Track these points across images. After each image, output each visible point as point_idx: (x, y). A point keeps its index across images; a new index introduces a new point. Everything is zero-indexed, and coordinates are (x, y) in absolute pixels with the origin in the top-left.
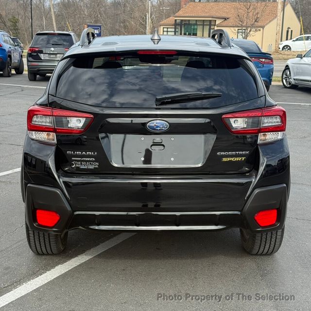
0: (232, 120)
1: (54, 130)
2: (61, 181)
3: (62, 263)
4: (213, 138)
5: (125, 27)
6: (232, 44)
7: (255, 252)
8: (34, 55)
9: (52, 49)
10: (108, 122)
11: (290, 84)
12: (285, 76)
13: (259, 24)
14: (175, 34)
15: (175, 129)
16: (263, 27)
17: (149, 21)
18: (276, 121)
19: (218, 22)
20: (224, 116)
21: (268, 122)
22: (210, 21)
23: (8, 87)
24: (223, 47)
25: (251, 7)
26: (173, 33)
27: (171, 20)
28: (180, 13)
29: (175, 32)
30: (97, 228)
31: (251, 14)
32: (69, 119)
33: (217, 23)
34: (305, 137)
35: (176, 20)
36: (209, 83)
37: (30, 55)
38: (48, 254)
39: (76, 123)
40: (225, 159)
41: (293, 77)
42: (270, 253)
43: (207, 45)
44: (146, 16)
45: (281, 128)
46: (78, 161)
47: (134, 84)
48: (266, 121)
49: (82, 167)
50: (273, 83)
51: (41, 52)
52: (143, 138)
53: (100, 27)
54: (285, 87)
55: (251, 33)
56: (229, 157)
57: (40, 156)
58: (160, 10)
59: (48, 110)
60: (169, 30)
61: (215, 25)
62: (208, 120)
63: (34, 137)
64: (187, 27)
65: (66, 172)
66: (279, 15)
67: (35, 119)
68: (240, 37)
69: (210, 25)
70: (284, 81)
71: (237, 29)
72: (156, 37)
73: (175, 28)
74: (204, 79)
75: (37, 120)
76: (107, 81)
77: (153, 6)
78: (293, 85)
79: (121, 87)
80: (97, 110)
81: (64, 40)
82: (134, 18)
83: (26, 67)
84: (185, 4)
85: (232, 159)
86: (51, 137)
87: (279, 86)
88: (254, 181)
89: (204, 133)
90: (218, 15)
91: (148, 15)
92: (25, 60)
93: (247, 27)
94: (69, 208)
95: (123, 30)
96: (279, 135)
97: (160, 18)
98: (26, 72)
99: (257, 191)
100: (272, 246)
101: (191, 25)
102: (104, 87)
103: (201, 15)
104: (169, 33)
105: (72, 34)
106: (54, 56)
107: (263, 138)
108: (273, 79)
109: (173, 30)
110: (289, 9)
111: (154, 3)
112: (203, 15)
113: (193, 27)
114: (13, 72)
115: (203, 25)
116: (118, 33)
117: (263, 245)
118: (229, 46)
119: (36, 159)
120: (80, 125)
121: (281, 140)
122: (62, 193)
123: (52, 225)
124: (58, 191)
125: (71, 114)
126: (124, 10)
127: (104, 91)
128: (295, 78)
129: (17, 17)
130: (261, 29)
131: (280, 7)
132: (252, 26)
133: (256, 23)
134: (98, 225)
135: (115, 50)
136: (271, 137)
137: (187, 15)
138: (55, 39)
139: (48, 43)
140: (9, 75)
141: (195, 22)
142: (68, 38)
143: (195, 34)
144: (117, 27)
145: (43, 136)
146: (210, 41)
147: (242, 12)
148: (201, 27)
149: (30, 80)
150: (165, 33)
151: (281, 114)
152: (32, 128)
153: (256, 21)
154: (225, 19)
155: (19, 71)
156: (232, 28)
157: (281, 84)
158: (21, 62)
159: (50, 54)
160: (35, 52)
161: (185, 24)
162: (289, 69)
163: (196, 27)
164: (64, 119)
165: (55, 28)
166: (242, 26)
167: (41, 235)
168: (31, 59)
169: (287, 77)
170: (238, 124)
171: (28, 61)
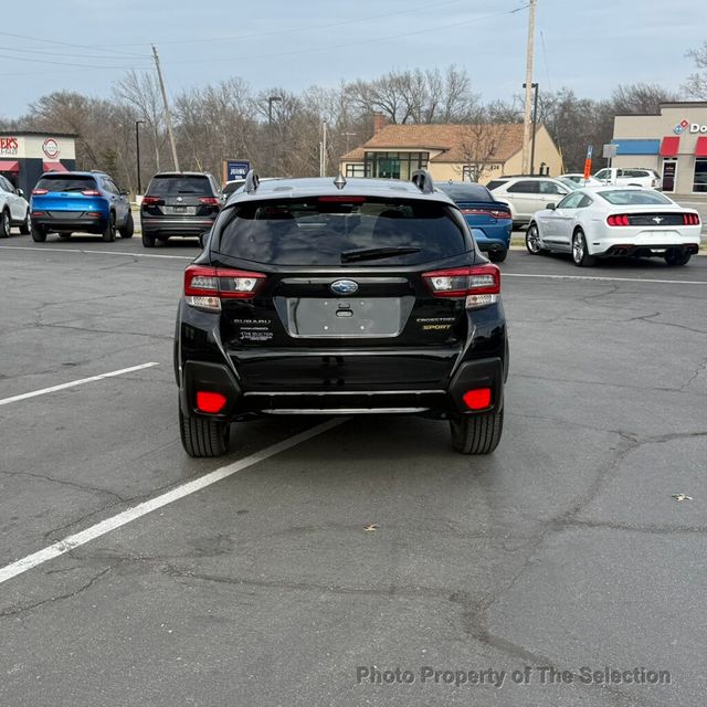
0: (434, 280)
1: (218, 294)
2: (227, 355)
3: (225, 466)
4: (411, 300)
5: (286, 164)
6: (435, 188)
7: (467, 449)
8: (151, 208)
9: (180, 199)
10: (283, 283)
11: (538, 248)
12: (530, 236)
13: (496, 158)
14: (365, 176)
15: (364, 291)
16: (503, 163)
17: (323, 154)
18: (488, 281)
19: (432, 155)
20: (424, 275)
21: (478, 282)
22: (420, 153)
23: (114, 257)
24: (425, 192)
25: (484, 132)
26: (362, 174)
27: (359, 152)
28: (373, 141)
29: (365, 171)
30: (270, 411)
31: (483, 143)
32: (236, 280)
33: (431, 157)
34: (551, 320)
35: (366, 153)
36: (406, 238)
37: (144, 208)
38: (207, 456)
39: (245, 285)
40: (426, 328)
41: (542, 237)
42: (487, 451)
43: (405, 189)
44: (318, 146)
45: (494, 290)
46: (248, 331)
47: (302, 242)
48: (475, 280)
49: (253, 339)
50: (511, 248)
51: (162, 203)
52: (326, 302)
53: (248, 164)
54: (531, 253)
55: (484, 171)
56: (431, 325)
57: (201, 325)
58: (340, 136)
59: (211, 271)
60: (356, 168)
61: (428, 160)
62: (405, 280)
63: (193, 303)
64: (383, 165)
65: (233, 345)
66: (525, 143)
67: (194, 281)
68: (467, 178)
69: (420, 160)
70: (530, 243)
71: (461, 166)
72: (340, 181)
73: (365, 166)
74: (398, 234)
75: (197, 283)
76: (270, 239)
77: (329, 130)
78: (542, 250)
79: (286, 247)
80: (269, 269)
81: (196, 186)
82: (299, 150)
83: (137, 227)
84: (381, 128)
85: (435, 327)
86: (214, 303)
87: (522, 252)
88: (462, 353)
89: (400, 296)
90: (432, 144)
91: (323, 146)
92: (136, 217)
93: (477, 163)
94: (238, 389)
95: (281, 168)
96: (493, 299)
97: (341, 150)
98: (138, 234)
99: (465, 365)
100: (488, 441)
101: (391, 160)
102: (266, 248)
103: (405, 144)
104: (356, 174)
105: (209, 176)
106: (182, 209)
107: (472, 302)
108: (512, 241)
109: (362, 168)
110: (542, 133)
111: (331, 126)
112: (409, 144)
113: (393, 163)
114: (118, 235)
115: (410, 160)
116: (275, 173)
117: (477, 439)
118: (432, 190)
119: (196, 329)
120: (250, 288)
121: (495, 304)
122: (230, 370)
123: (217, 410)
124: (224, 368)
125: (240, 274)
126: (284, 137)
127: (267, 252)
128: (545, 238)
129: (113, 148)
130: (500, 166)
131: (527, 131)
132: (486, 161)
133: (491, 157)
134: (274, 408)
135: (291, 196)
136: (481, 300)
137: (384, 144)
138: (179, 184)
139: (170, 189)
140: (112, 239)
141: (396, 156)
142: (202, 181)
143: (397, 176)
144: (274, 165)
145: (204, 302)
146: (411, 185)
147: (470, 139)
148: (407, 162)
149: (146, 246)
150: (350, 174)
151: (494, 272)
152: (190, 291)
153: (490, 154)
154: (444, 151)
155: (127, 232)
156: (454, 165)
157: (525, 248)
158: (129, 218)
159: (175, 206)
160: (154, 203)
161: (381, 159)
162: (536, 225)
163: (397, 163)
164: (230, 281)
165: (177, 166)
166: (469, 161)
167: (199, 425)
168: (146, 214)
169: (535, 238)
170: (442, 284)
171: (142, 217)
